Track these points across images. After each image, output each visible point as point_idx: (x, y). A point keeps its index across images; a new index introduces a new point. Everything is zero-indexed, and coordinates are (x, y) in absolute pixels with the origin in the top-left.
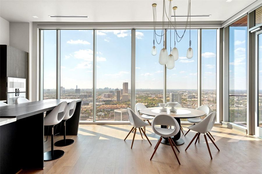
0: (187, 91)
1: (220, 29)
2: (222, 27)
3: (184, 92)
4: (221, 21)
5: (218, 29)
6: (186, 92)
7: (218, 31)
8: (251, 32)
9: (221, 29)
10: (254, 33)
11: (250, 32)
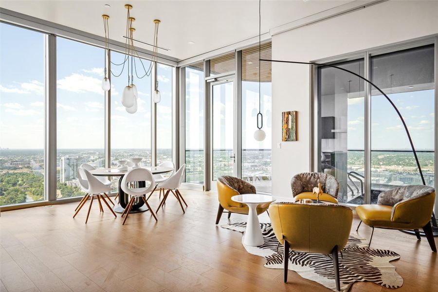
0: (97, 153)
1: (176, 67)
2: (179, 66)
3: (91, 154)
4: (177, 59)
5: (174, 67)
6: (94, 153)
7: (174, 69)
8: (208, 81)
9: (178, 68)
10: (209, 83)
11: (206, 81)
